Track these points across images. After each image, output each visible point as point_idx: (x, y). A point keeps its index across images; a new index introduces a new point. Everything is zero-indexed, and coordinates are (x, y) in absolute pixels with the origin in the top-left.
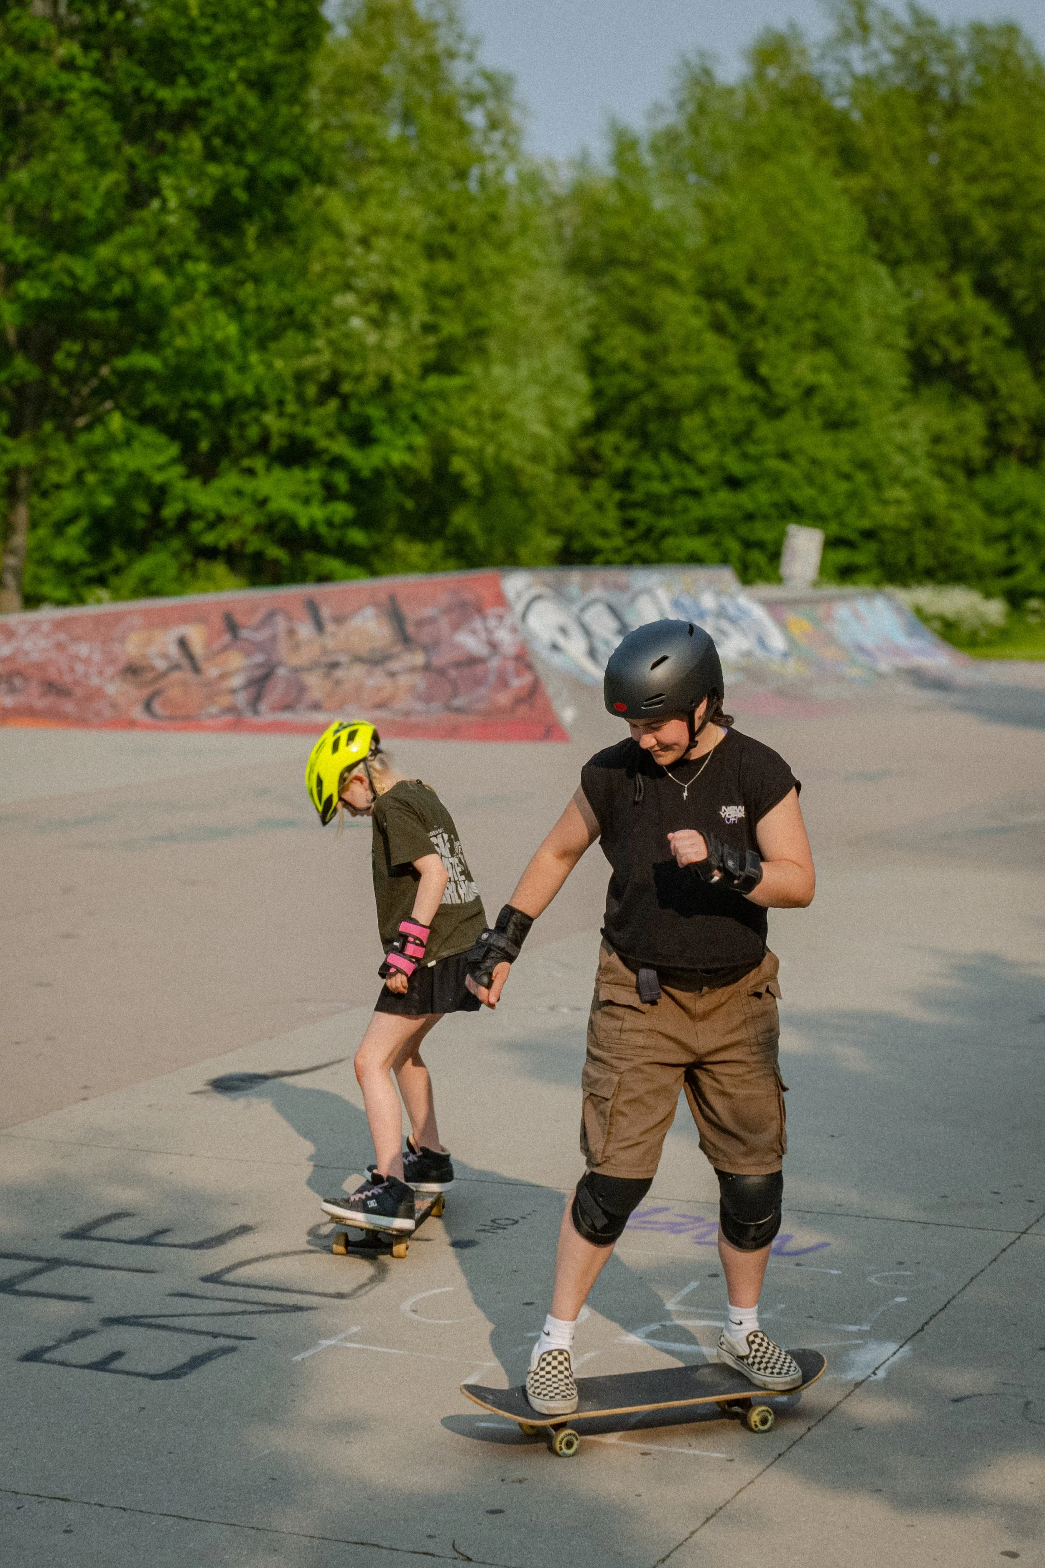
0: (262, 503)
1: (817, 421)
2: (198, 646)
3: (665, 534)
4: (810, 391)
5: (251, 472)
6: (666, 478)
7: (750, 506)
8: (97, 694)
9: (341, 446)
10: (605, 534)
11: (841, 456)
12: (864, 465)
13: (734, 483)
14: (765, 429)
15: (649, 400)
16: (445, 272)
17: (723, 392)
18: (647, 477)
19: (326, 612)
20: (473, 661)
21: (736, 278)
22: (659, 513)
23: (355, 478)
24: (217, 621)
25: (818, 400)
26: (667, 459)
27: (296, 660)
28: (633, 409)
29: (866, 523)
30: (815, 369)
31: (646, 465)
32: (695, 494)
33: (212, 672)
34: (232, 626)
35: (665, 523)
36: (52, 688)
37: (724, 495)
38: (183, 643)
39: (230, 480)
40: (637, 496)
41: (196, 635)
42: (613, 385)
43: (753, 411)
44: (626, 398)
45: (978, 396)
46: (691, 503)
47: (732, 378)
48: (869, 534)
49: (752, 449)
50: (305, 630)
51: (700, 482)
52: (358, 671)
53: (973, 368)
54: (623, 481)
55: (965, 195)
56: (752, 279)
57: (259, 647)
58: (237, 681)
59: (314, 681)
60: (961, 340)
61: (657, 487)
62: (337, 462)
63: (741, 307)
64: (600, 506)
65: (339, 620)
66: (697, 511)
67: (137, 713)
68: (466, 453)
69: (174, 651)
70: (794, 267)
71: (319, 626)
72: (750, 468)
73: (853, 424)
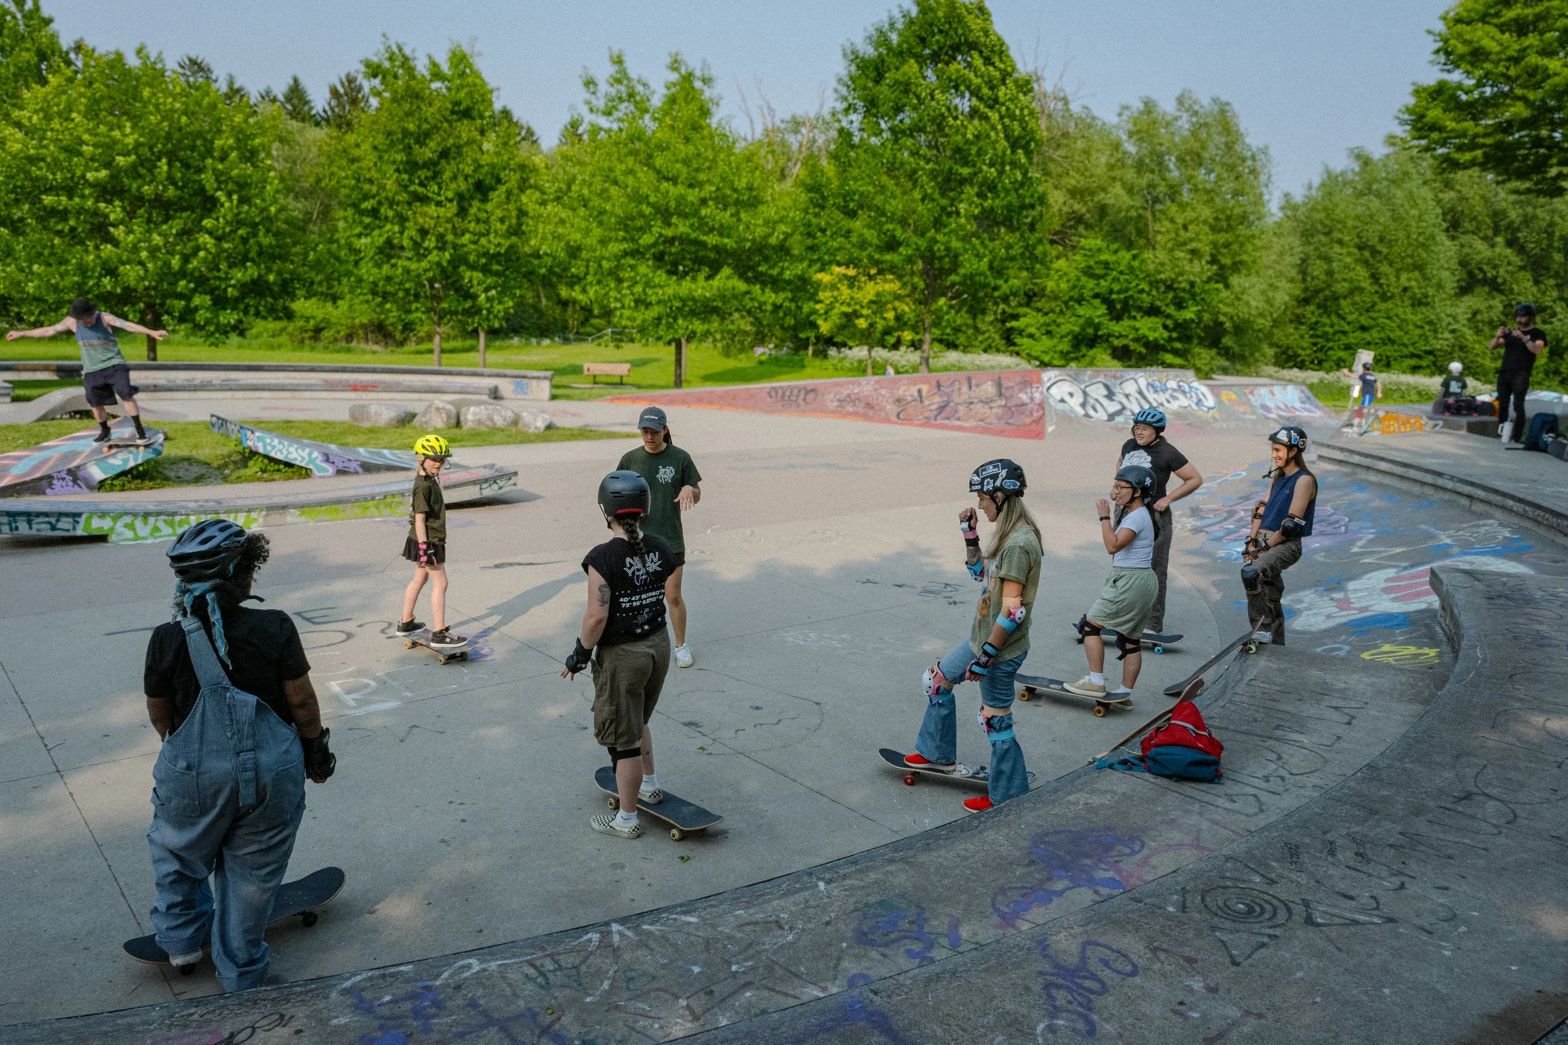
0: (1137, 330)
1: (1407, 302)
2: (924, 393)
3: (1331, 348)
4: (1405, 290)
5: (1134, 318)
6: (1332, 326)
7: (1369, 339)
8: (883, 409)
9: (1171, 310)
10: (1304, 349)
11: (1417, 318)
12: (1431, 323)
13: (1364, 329)
14: (1382, 306)
15: (1327, 293)
16: (1222, 238)
17: (1361, 290)
18: (1325, 325)
19: (974, 382)
20: (1023, 404)
21: (1374, 241)
22: (1328, 340)
23: (1176, 322)
24: (934, 383)
25: (1409, 294)
26: (1335, 319)
27: (957, 400)
28: (1321, 296)
29: (1428, 348)
30: (1409, 279)
31: (1325, 320)
32: (1344, 333)
33: (927, 403)
34: (939, 386)
35: (1331, 344)
36: (869, 405)
37: (1358, 334)
38: (920, 391)
39: (1126, 322)
40: (1319, 333)
41: (925, 388)
42: (1313, 284)
43: (1376, 298)
44: (1318, 291)
45: (1501, 292)
46: (1343, 338)
47: (1366, 284)
48: (1430, 353)
49: (1374, 315)
50: (965, 389)
51: (1347, 328)
52: (979, 405)
53: (1500, 280)
54: (1313, 327)
55: (1506, 200)
56: (1381, 240)
57: (947, 394)
58: (934, 407)
59: (961, 408)
60: (1495, 267)
61: (1328, 329)
62: (1168, 316)
63: (1374, 252)
64: (1302, 337)
65: (977, 385)
66: (1344, 340)
67: (893, 418)
68: (1225, 314)
69: (916, 394)
70: (1401, 234)
71: (970, 387)
72: (1372, 322)
73: (1427, 304)
